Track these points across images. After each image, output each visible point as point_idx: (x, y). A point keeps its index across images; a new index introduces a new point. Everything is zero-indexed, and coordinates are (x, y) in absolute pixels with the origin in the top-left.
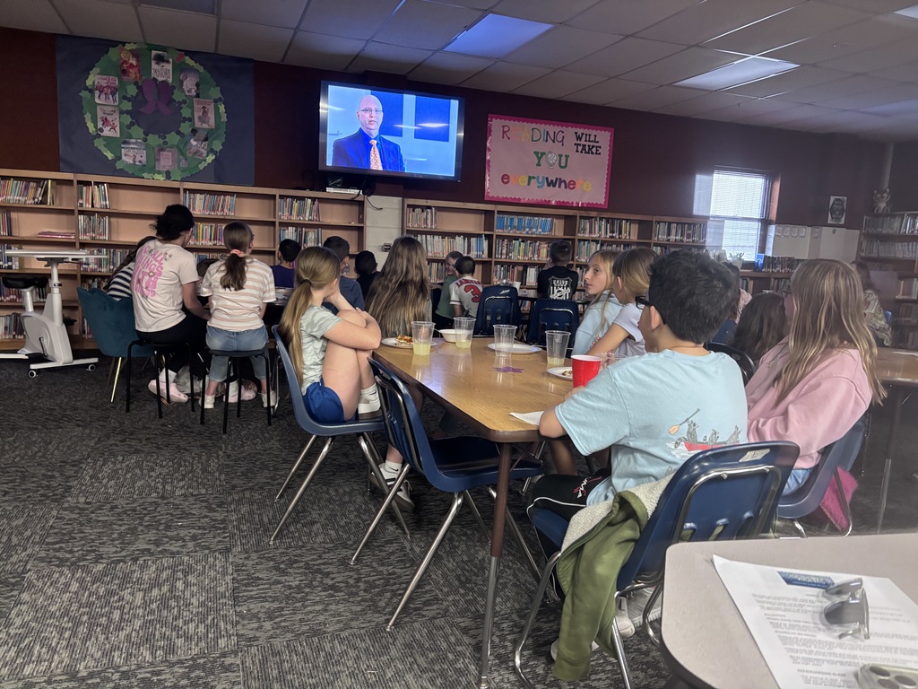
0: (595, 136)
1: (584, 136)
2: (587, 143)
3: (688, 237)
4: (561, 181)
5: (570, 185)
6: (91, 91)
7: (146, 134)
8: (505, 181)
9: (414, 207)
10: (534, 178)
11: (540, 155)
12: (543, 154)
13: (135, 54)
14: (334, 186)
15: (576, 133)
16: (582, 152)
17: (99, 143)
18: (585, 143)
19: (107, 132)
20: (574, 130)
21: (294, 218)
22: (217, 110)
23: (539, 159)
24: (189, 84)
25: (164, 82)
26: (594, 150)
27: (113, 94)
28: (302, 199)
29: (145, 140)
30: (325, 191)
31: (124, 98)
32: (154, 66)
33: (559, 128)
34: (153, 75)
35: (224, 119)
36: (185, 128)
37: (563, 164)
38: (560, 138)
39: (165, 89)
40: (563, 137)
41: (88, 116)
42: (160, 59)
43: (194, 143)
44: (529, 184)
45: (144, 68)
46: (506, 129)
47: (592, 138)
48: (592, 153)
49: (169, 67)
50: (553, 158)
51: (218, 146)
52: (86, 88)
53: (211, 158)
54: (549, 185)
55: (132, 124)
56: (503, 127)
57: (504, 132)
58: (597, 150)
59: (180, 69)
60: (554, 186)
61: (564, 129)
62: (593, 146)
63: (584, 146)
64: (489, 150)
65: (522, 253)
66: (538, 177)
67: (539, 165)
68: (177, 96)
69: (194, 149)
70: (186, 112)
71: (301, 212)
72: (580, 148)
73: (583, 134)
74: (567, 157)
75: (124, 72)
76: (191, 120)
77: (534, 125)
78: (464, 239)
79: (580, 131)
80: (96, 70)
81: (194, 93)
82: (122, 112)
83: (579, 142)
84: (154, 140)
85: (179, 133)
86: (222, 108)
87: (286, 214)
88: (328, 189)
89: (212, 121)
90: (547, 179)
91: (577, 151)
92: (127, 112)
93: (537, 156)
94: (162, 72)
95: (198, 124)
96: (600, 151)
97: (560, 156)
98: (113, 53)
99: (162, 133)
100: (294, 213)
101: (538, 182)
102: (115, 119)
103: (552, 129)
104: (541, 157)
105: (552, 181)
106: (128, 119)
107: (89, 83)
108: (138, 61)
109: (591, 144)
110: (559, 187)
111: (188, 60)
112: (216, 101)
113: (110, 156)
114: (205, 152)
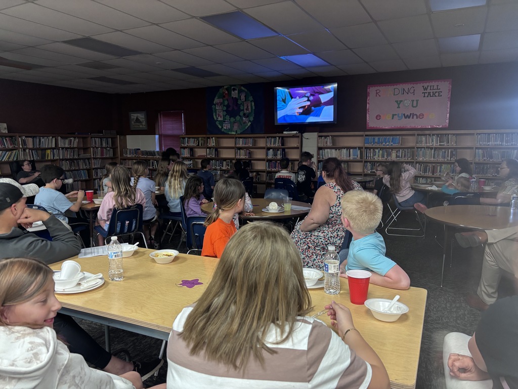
0: (437, 86)
1: (429, 87)
2: (431, 91)
3: (507, 142)
4: (413, 115)
5: (421, 116)
6: (215, 105)
7: (230, 118)
8: (378, 118)
9: (321, 136)
10: (396, 115)
11: (399, 103)
12: (401, 101)
13: (227, 89)
14: (286, 131)
15: (423, 87)
16: (428, 97)
17: (217, 123)
18: (430, 91)
19: (219, 119)
20: (422, 85)
21: (272, 145)
22: (251, 104)
23: (399, 104)
24: (243, 97)
25: (236, 98)
26: (437, 94)
27: (221, 105)
28: (275, 137)
29: (230, 120)
30: (283, 133)
31: (224, 106)
32: (233, 92)
33: (412, 85)
34: (232, 96)
35: (254, 108)
36: (241, 113)
37: (415, 105)
38: (412, 91)
39: (236, 100)
40: (414, 90)
41: (214, 114)
42: (234, 90)
43: (244, 119)
44: (393, 118)
45: (230, 94)
46: (378, 91)
47: (435, 87)
48: (436, 96)
49: (237, 92)
50: (407, 103)
51: (252, 119)
52: (214, 104)
53: (250, 124)
54: (405, 118)
55: (226, 115)
56: (376, 91)
57: (377, 93)
58: (439, 94)
59: (240, 92)
60: (409, 118)
61: (414, 85)
62: (436, 92)
63: (429, 93)
64: (369, 103)
65: (380, 156)
66: (399, 114)
67: (399, 107)
68: (239, 102)
69: (244, 121)
70: (242, 108)
71: (275, 143)
72: (426, 95)
73: (428, 86)
74: (417, 101)
75: (224, 97)
76: (243, 110)
77: (395, 87)
78: (347, 150)
79: (426, 85)
80: (217, 97)
81: (244, 100)
82: (223, 111)
83: (425, 91)
84: (232, 119)
85: (240, 116)
86: (253, 104)
87: (269, 144)
88: (284, 132)
89: (250, 109)
90: (404, 114)
91: (424, 96)
92: (225, 111)
93: (398, 103)
94: (235, 94)
95: (245, 111)
96: (441, 94)
97: (413, 101)
98: (221, 91)
99: (234, 117)
100: (272, 143)
101: (398, 116)
102: (221, 114)
103: (406, 86)
104: (400, 103)
105: (408, 115)
106: (225, 113)
107: (214, 102)
108: (228, 92)
109: (434, 91)
110: (413, 118)
111: (242, 88)
112: (251, 101)
113: (220, 127)
114: (247, 122)
